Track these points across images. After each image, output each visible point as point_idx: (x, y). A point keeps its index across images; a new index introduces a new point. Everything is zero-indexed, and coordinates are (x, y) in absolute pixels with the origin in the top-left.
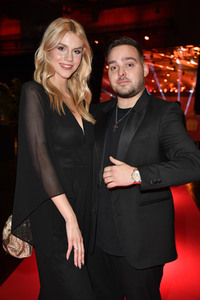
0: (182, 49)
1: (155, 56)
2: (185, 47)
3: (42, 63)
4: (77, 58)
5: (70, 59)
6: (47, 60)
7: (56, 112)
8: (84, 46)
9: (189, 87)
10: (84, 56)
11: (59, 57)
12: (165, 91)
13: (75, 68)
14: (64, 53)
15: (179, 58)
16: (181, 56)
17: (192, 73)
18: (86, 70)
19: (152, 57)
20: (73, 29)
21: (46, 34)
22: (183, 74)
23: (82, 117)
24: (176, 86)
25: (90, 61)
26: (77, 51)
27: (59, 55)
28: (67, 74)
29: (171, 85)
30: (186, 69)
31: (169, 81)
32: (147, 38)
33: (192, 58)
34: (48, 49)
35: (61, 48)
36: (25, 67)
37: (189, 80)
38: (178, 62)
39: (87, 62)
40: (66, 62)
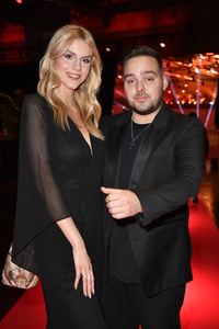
0: (202, 57)
1: (172, 64)
2: (204, 55)
3: (47, 73)
4: (85, 68)
5: (78, 68)
6: (52, 69)
7: (60, 128)
8: (94, 55)
9: (208, 99)
10: (93, 66)
11: (66, 66)
12: (183, 102)
13: (83, 78)
14: (71, 61)
15: (198, 67)
16: (200, 64)
17: (212, 83)
18: (95, 82)
19: (168, 65)
20: (82, 36)
21: (53, 41)
22: (203, 84)
23: (89, 133)
24: (195, 97)
25: (99, 72)
26: (86, 60)
27: (65, 64)
28: (74, 85)
29: (190, 96)
30: (205, 79)
31: (187, 92)
32: (163, 45)
33: (212, 66)
34: (55, 57)
35: (69, 56)
36: (27, 77)
37: (209, 91)
38: (197, 71)
39: (96, 73)
40: (74, 72)
